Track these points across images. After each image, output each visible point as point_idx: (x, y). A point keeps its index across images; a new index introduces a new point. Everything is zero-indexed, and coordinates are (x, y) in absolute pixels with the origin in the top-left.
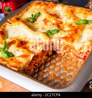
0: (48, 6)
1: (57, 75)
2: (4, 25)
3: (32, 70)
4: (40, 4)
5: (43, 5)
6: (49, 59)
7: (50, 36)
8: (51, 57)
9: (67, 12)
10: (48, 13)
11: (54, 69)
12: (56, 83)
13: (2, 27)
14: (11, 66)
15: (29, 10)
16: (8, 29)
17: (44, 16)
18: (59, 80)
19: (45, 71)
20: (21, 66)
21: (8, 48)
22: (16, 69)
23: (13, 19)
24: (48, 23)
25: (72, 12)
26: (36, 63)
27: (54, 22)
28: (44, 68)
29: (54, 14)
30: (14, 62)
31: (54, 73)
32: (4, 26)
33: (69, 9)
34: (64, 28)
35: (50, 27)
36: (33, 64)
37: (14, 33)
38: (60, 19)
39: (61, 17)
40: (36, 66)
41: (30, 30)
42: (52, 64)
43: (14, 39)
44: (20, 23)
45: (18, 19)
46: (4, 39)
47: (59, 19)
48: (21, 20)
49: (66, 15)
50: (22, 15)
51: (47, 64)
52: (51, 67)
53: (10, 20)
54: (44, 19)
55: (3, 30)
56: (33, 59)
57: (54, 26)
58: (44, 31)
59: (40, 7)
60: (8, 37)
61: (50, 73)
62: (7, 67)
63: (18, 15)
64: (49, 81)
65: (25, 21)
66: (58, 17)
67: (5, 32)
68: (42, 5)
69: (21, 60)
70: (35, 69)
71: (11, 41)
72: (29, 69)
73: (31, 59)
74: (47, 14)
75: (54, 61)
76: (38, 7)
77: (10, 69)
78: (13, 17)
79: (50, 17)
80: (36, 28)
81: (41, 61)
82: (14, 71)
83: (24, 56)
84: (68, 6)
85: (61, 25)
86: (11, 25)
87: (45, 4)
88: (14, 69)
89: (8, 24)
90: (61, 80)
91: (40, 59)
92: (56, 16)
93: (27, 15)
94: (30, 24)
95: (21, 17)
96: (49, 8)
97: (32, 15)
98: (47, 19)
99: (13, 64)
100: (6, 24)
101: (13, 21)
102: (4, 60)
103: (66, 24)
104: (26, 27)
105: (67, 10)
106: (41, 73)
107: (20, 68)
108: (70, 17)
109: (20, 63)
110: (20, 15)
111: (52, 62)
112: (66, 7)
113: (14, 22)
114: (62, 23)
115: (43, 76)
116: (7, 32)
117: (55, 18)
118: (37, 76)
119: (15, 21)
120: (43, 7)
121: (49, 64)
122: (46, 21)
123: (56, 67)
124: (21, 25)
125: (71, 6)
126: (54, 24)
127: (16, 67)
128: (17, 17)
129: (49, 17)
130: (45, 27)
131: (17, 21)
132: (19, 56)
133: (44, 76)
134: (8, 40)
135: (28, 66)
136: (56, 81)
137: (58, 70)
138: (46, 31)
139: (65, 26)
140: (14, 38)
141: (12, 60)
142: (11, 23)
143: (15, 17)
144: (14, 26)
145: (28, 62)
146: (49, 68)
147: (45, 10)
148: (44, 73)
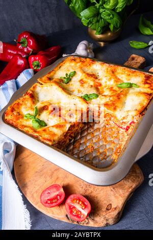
0: (85, 64)
1: (96, 147)
2: (34, 85)
3: (68, 141)
4: (75, 60)
5: (79, 62)
6: (86, 127)
7: (88, 102)
8: (88, 125)
9: (107, 72)
10: (84, 72)
11: (91, 139)
12: (95, 157)
13: (32, 88)
14: (44, 139)
15: (62, 68)
16: (39, 91)
17: (80, 76)
18: (99, 154)
19: (82, 142)
20: (56, 138)
21: (39, 115)
22: (50, 143)
23: (44, 78)
24: (86, 85)
25: (113, 72)
26: (72, 133)
27: (92, 83)
28: (81, 138)
29: (91, 74)
30: (47, 134)
31: (93, 145)
32: (34, 88)
33: (109, 69)
34: (103, 92)
35: (87, 90)
36: (69, 134)
37: (45, 96)
38: (99, 80)
39: (100, 78)
40: (72, 137)
41: (65, 94)
42: (89, 133)
43: (46, 104)
44: (52, 84)
45: (50, 79)
46: (34, 103)
47: (97, 81)
48: (54, 80)
49: (106, 75)
50: (55, 73)
51: (85, 133)
52: (89, 137)
53: (41, 81)
54: (79, 79)
55: (33, 92)
56: (69, 130)
57: (92, 88)
58: (81, 95)
59: (75, 64)
60: (38, 101)
61: (88, 144)
62: (39, 140)
63: (50, 73)
64: (86, 155)
65: (58, 81)
66: (97, 78)
67: (35, 95)
68: (77, 63)
69: (56, 131)
70: (70, 140)
71: (43, 105)
72: (64, 141)
73: (67, 129)
74: (84, 74)
75: (92, 130)
76: (73, 64)
77: (43, 142)
78: (44, 76)
79: (88, 77)
80: (72, 90)
81: (77, 130)
82: (48, 145)
83: (59, 126)
84: (108, 65)
85: (99, 87)
86: (42, 87)
87: (81, 61)
88: (48, 142)
89: (38, 84)
90: (101, 154)
91: (76, 128)
92: (94, 76)
93: (60, 73)
94: (64, 85)
95: (53, 76)
96: (86, 66)
97: (67, 74)
98: (84, 80)
99: (47, 136)
100: (36, 86)
101: (44, 81)
102: (35, 131)
103: (105, 87)
104: (60, 89)
105: (107, 69)
106: (77, 145)
107: (54, 141)
108: (111, 79)
109: (54, 135)
110: (52, 74)
111: (89, 131)
112: (106, 66)
113: (45, 83)
114: (100, 85)
115: (79, 148)
116: (37, 94)
117: (92, 78)
118: (73, 148)
119: (46, 81)
120: (78, 65)
121: (86, 133)
122: (82, 82)
123: (94, 137)
124: (53, 86)
125: (112, 65)
126: (92, 86)
127: (50, 140)
128: (49, 76)
129: (86, 78)
130: (82, 89)
131: (49, 81)
132: (53, 126)
133: (81, 149)
134: (39, 105)
135: (63, 137)
136: (94, 155)
137: (97, 142)
138: (83, 95)
139: (105, 90)
140: (46, 102)
141: (44, 130)
142: (41, 84)
143: (47, 76)
144: (46, 87)
145: (64, 133)
146: (86, 138)
147: (81, 68)
148: (81, 144)
